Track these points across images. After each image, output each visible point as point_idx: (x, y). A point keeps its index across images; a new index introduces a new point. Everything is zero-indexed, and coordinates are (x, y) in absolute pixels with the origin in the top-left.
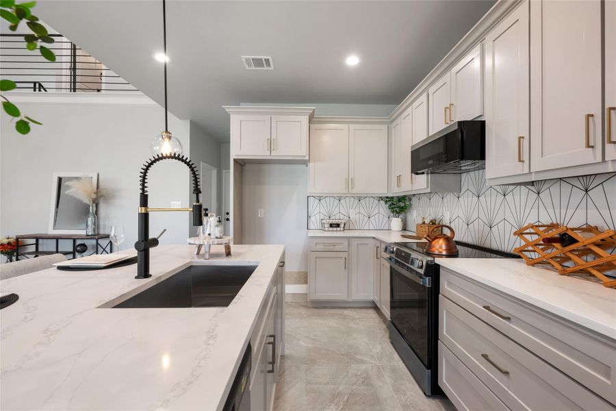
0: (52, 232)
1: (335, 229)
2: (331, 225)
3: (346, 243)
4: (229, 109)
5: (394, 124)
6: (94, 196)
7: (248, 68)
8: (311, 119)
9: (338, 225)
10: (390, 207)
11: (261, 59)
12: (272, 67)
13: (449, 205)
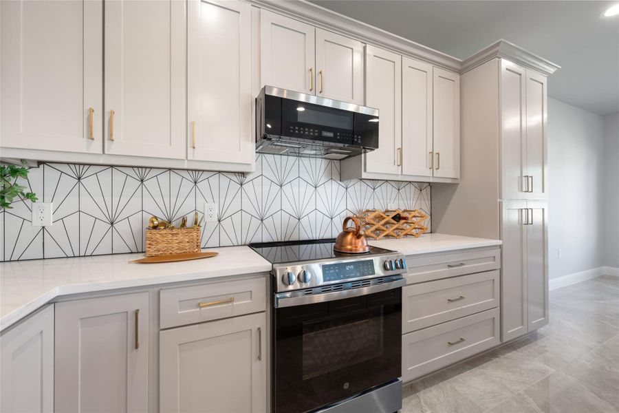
13: (216, 194)
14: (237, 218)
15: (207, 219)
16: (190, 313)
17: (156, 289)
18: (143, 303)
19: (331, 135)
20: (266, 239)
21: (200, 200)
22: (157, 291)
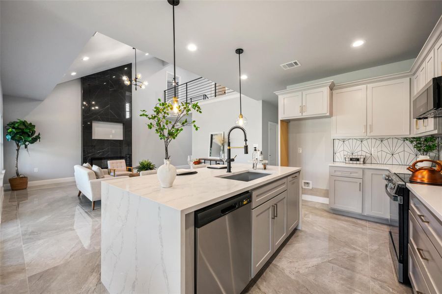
0: (209, 158)
1: (355, 162)
2: (351, 159)
3: (361, 172)
4: (277, 93)
5: (416, 76)
6: (222, 142)
7: (285, 69)
8: (332, 88)
9: (358, 160)
10: (416, 147)
11: (292, 63)
12: (299, 65)
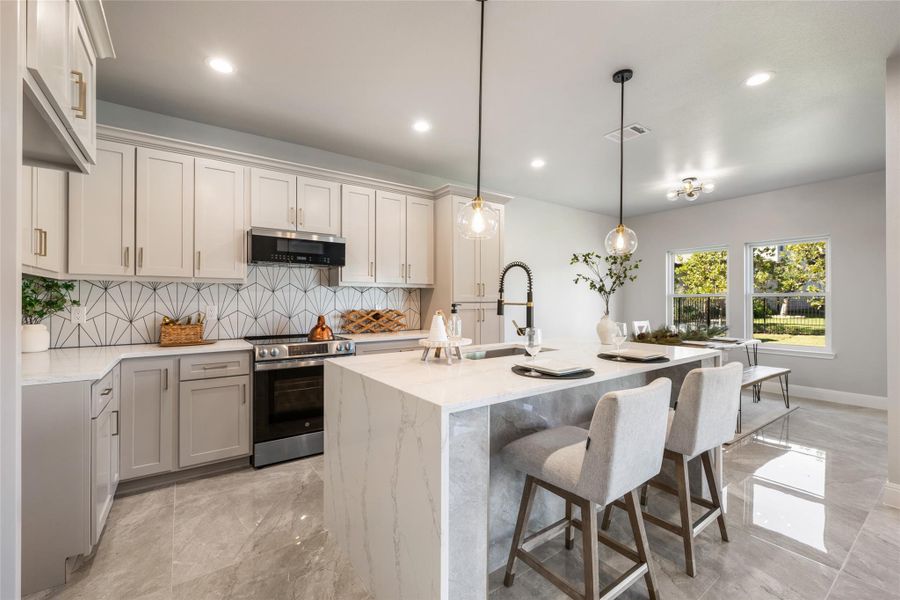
13: (215, 298)
14: (234, 317)
15: (208, 318)
16: (199, 373)
17: (177, 358)
18: (170, 365)
19: (304, 258)
20: (259, 333)
21: (203, 303)
22: (178, 359)
